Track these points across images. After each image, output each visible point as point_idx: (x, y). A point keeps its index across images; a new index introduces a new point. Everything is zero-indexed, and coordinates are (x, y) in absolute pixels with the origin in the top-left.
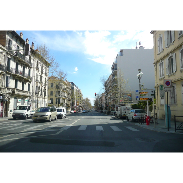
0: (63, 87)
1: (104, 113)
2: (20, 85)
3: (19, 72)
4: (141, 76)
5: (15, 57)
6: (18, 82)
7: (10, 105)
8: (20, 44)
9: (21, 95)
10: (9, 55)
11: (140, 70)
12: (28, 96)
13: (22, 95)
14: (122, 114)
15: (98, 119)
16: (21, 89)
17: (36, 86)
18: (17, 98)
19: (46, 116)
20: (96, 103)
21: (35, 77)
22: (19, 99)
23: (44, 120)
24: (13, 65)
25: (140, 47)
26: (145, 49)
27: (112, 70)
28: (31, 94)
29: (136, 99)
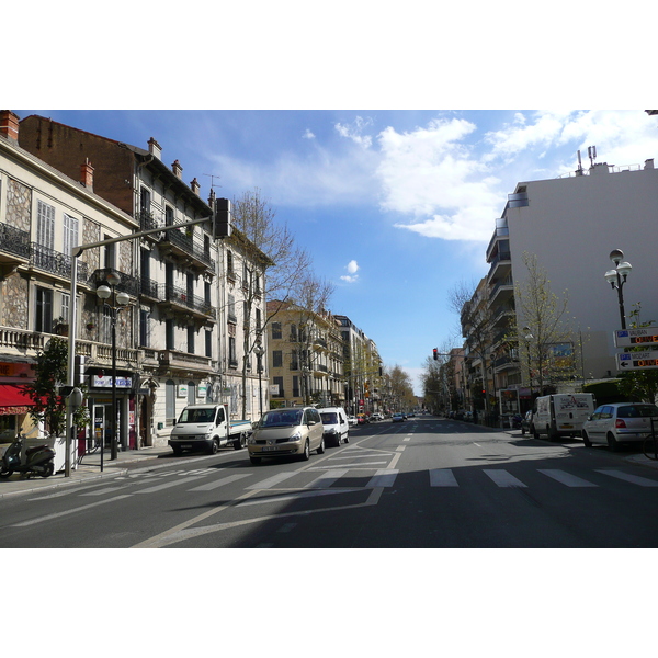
0: (315, 336)
1: (468, 420)
2: (180, 335)
3: (176, 294)
4: (625, 276)
5: (163, 245)
6: (176, 328)
7: (155, 405)
8: (175, 202)
9: (186, 371)
10: (146, 239)
11: (616, 253)
12: (208, 374)
13: (190, 372)
14: (559, 422)
15: (467, 443)
16: (185, 350)
17: (230, 338)
18: (176, 380)
19: (295, 439)
20: (432, 384)
21: (227, 308)
22: (181, 386)
23: (288, 455)
24: (157, 272)
25: (593, 167)
26: (613, 174)
27: (489, 262)
28: (216, 366)
29: (623, 364)
